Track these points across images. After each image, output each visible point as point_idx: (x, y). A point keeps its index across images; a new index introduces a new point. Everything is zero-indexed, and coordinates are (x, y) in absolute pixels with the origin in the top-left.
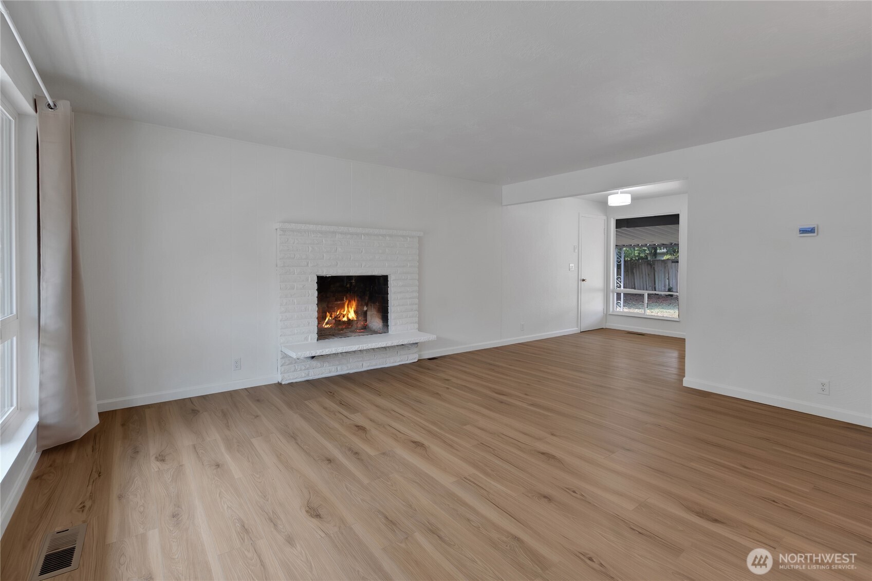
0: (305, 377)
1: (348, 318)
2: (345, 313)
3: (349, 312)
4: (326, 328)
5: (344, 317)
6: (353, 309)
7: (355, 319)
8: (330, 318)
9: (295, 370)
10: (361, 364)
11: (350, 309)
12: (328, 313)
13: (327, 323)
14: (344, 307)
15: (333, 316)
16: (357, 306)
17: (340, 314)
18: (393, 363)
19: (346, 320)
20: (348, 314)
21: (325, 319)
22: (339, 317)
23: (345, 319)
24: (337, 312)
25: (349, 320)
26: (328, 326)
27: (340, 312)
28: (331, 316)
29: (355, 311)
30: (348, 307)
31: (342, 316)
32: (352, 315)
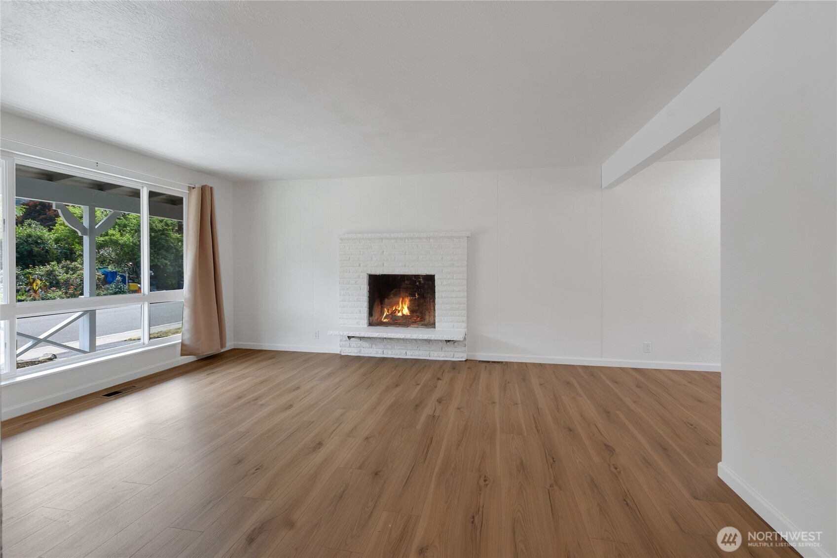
0: (357, 353)
1: (402, 313)
2: (400, 309)
3: (403, 308)
4: (385, 322)
5: (399, 312)
6: (406, 306)
7: (409, 314)
9: (350, 346)
10: (405, 352)
11: (404, 305)
12: (385, 309)
13: (385, 318)
14: (398, 304)
15: (390, 311)
16: (410, 303)
17: (396, 310)
18: (436, 357)
19: (401, 315)
20: (402, 310)
21: (384, 315)
22: (395, 312)
23: (400, 314)
24: (393, 308)
25: (403, 315)
27: (395, 308)
28: (388, 312)
29: (408, 308)
30: (402, 303)
31: (397, 312)
32: (406, 311)
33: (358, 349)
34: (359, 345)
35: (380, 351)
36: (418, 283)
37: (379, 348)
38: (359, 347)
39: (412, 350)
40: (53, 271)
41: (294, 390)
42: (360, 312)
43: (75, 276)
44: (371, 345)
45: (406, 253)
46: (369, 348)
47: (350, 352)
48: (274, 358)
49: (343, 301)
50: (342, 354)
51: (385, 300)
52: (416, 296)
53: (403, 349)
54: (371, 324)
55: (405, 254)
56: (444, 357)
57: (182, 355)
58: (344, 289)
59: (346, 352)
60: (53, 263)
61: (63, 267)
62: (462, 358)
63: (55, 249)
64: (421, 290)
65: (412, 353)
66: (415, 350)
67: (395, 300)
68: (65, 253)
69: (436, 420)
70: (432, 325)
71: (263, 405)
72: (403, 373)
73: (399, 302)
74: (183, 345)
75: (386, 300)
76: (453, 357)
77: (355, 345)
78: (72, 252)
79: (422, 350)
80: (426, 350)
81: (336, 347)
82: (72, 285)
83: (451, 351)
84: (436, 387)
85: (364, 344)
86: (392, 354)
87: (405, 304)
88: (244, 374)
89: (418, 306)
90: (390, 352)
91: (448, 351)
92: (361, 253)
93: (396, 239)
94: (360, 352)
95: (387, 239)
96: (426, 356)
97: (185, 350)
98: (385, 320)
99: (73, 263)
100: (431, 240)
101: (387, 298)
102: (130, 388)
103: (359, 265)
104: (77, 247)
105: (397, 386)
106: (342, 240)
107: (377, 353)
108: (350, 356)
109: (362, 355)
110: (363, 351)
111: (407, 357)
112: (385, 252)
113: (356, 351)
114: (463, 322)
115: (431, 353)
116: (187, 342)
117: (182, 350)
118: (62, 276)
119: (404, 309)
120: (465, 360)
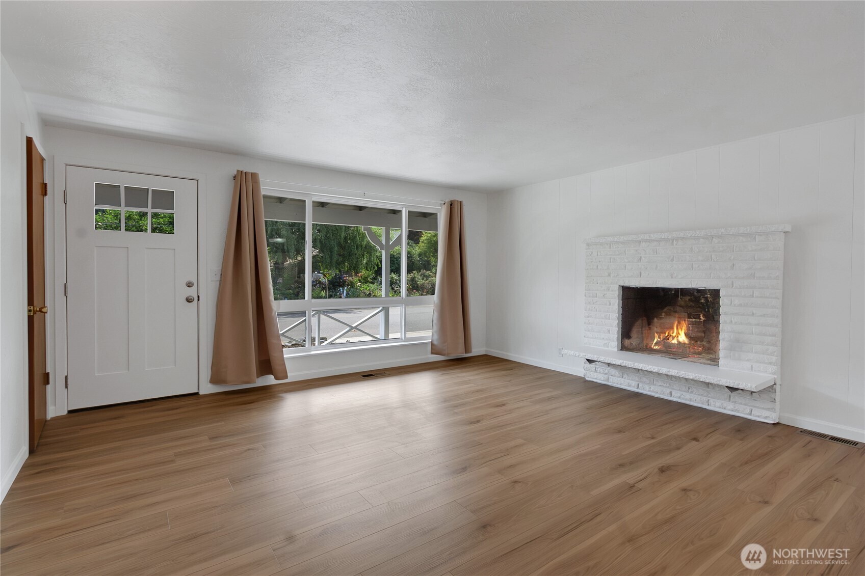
0: (604, 380)
1: (678, 340)
2: (674, 335)
3: (679, 333)
4: (655, 349)
5: (673, 339)
7: (687, 342)
8: (659, 339)
9: (595, 371)
11: (680, 331)
12: (656, 334)
13: (655, 345)
14: (672, 328)
15: (661, 337)
16: (688, 329)
17: (670, 335)
19: (676, 343)
20: (678, 337)
21: (654, 340)
22: (668, 339)
23: (675, 341)
24: (665, 334)
25: (679, 343)
26: (657, 347)
27: (669, 333)
28: (659, 337)
29: (685, 334)
30: (677, 329)
31: (671, 338)
32: (683, 338)
33: (606, 376)
34: (606, 371)
35: (634, 383)
36: (703, 301)
37: (632, 380)
38: (606, 374)
39: (679, 390)
40: (415, 277)
41: (498, 406)
42: (609, 331)
43: (428, 281)
44: (621, 374)
45: (673, 258)
46: (619, 377)
47: (596, 379)
48: (512, 369)
49: (588, 317)
50: (587, 379)
51: (653, 319)
52: (702, 317)
53: (666, 387)
54: (623, 348)
55: (672, 260)
56: (732, 411)
57: (432, 353)
58: (589, 303)
59: (591, 377)
60: (414, 272)
61: (421, 275)
62: (766, 418)
63: (418, 261)
64: (709, 311)
65: (679, 395)
66: (684, 391)
67: (667, 321)
68: (424, 264)
69: (630, 493)
70: (715, 361)
71: (456, 413)
72: (645, 418)
73: (673, 324)
74: (432, 344)
75: (656, 320)
76: (750, 414)
77: (602, 372)
78: (428, 262)
79: (695, 394)
80: (702, 395)
81: (579, 369)
82: (425, 289)
83: (745, 404)
84: (678, 448)
85: (613, 371)
86: (649, 391)
87: (682, 330)
88: (469, 380)
89: (704, 332)
90: (647, 387)
91: (741, 404)
92: (612, 260)
93: (659, 241)
94: (608, 380)
95: (646, 241)
96: (702, 404)
97: (435, 350)
98: (656, 347)
99: (427, 272)
100: (714, 239)
101: (657, 318)
102: (380, 374)
103: (609, 275)
104: (433, 259)
105: (620, 432)
106: (588, 245)
107: (630, 386)
108: (596, 382)
109: (610, 384)
110: (611, 380)
111: (672, 399)
112: (643, 259)
113: (602, 378)
114: (770, 363)
115: (711, 401)
116: (435, 343)
117: (432, 349)
118: (420, 281)
119: (680, 336)
120: (773, 422)
